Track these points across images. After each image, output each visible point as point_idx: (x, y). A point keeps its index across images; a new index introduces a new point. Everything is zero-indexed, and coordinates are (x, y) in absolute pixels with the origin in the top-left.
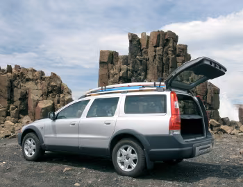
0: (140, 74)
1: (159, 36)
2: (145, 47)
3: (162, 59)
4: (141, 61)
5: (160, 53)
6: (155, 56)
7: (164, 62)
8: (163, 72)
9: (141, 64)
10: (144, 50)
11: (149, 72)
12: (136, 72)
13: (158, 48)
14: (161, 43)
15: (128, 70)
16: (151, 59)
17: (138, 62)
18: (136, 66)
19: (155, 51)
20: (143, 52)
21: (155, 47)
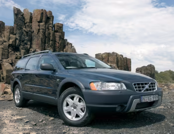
0: (26, 44)
1: (42, 13)
2: (28, 21)
3: (45, 32)
4: (27, 32)
5: (43, 28)
6: (39, 29)
7: (46, 35)
8: (45, 43)
9: (27, 35)
10: (28, 24)
11: (34, 42)
12: (23, 41)
13: (41, 24)
14: (44, 20)
15: (16, 39)
16: (36, 32)
17: (25, 33)
18: (23, 36)
19: (39, 26)
20: (26, 25)
21: (39, 22)
